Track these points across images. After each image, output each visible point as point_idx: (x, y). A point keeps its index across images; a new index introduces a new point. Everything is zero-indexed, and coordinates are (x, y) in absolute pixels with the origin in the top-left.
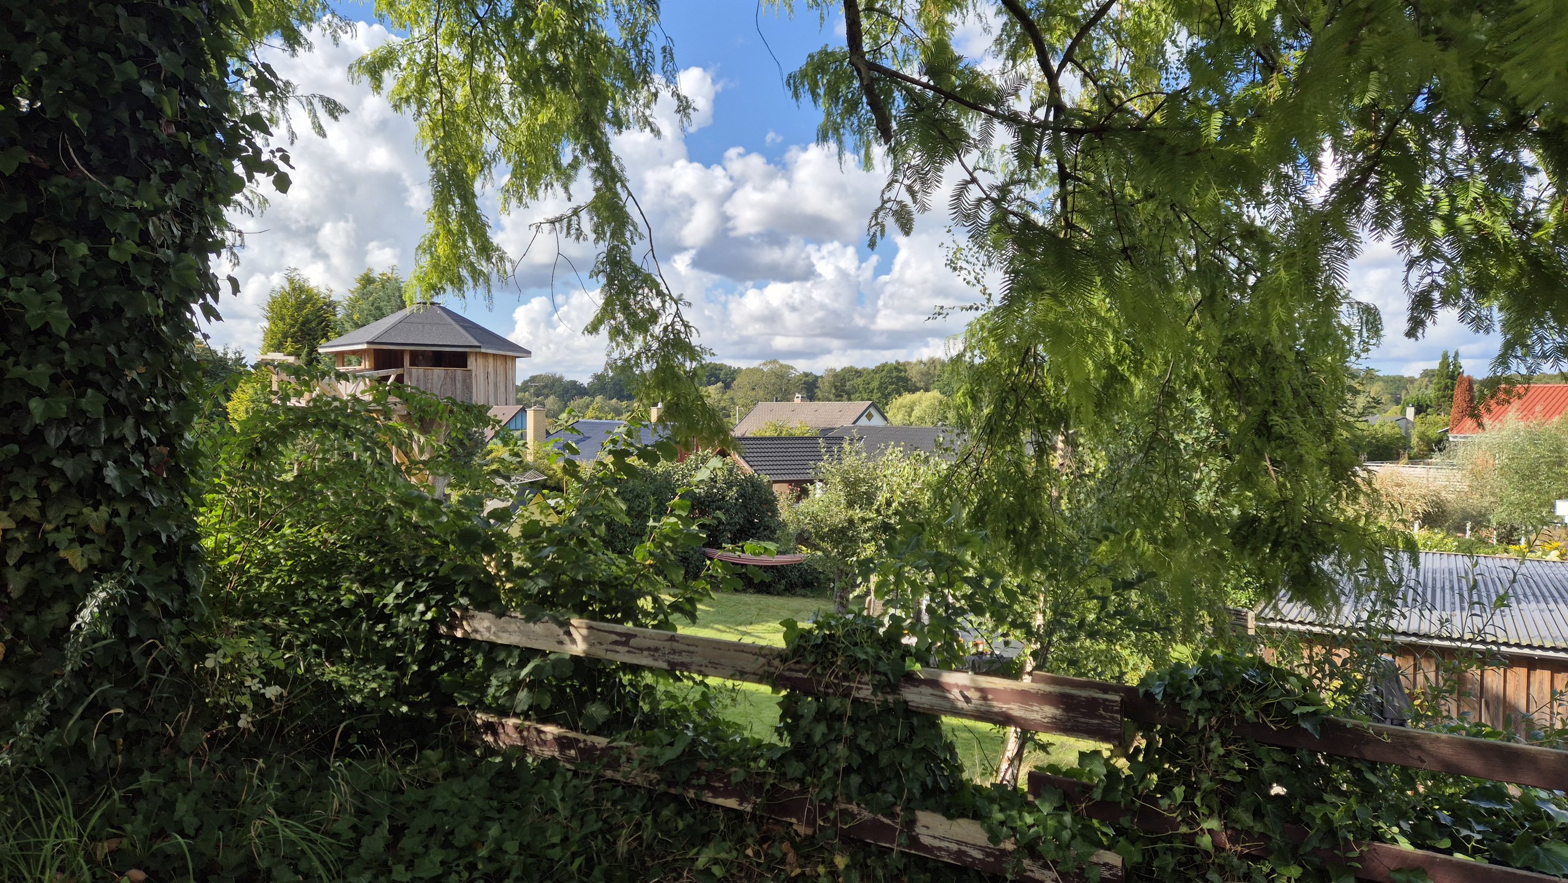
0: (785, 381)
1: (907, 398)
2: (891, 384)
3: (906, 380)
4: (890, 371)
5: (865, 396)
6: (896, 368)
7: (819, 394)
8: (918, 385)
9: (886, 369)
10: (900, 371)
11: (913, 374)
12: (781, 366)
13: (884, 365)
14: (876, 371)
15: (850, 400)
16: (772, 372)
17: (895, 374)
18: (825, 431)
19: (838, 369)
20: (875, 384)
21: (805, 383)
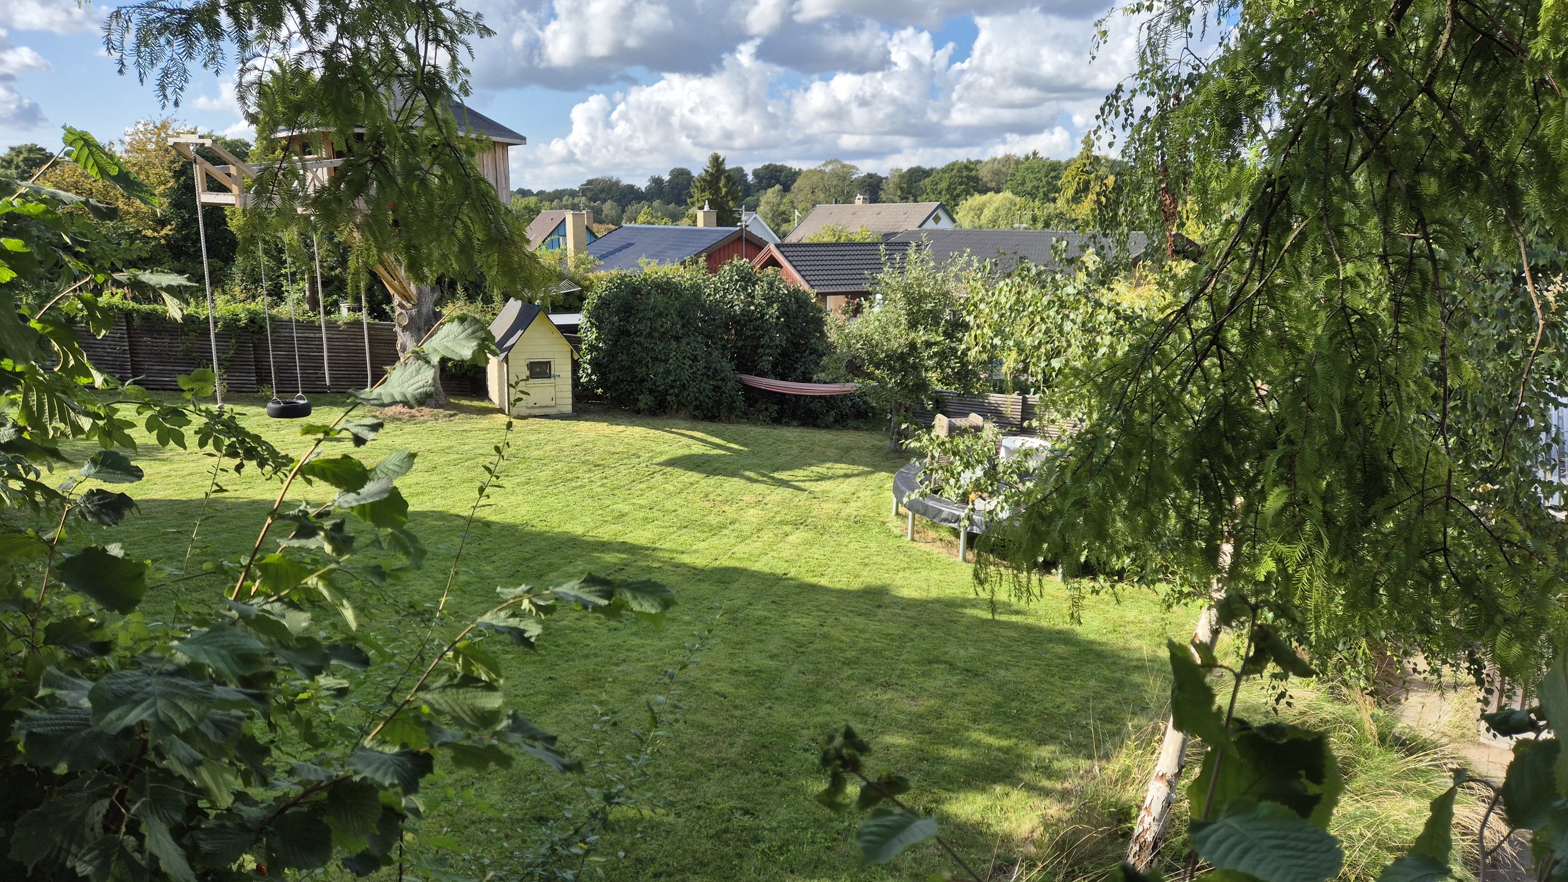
0: (847, 182)
1: (977, 199)
2: (961, 184)
3: (976, 179)
4: (960, 171)
5: (933, 197)
6: (966, 167)
7: (883, 196)
8: (989, 185)
9: (956, 168)
10: (971, 170)
11: (984, 174)
12: (844, 166)
13: (954, 164)
14: (944, 171)
15: (915, 201)
16: (834, 173)
17: (965, 173)
18: (887, 235)
19: (905, 170)
20: (944, 185)
21: (869, 185)
